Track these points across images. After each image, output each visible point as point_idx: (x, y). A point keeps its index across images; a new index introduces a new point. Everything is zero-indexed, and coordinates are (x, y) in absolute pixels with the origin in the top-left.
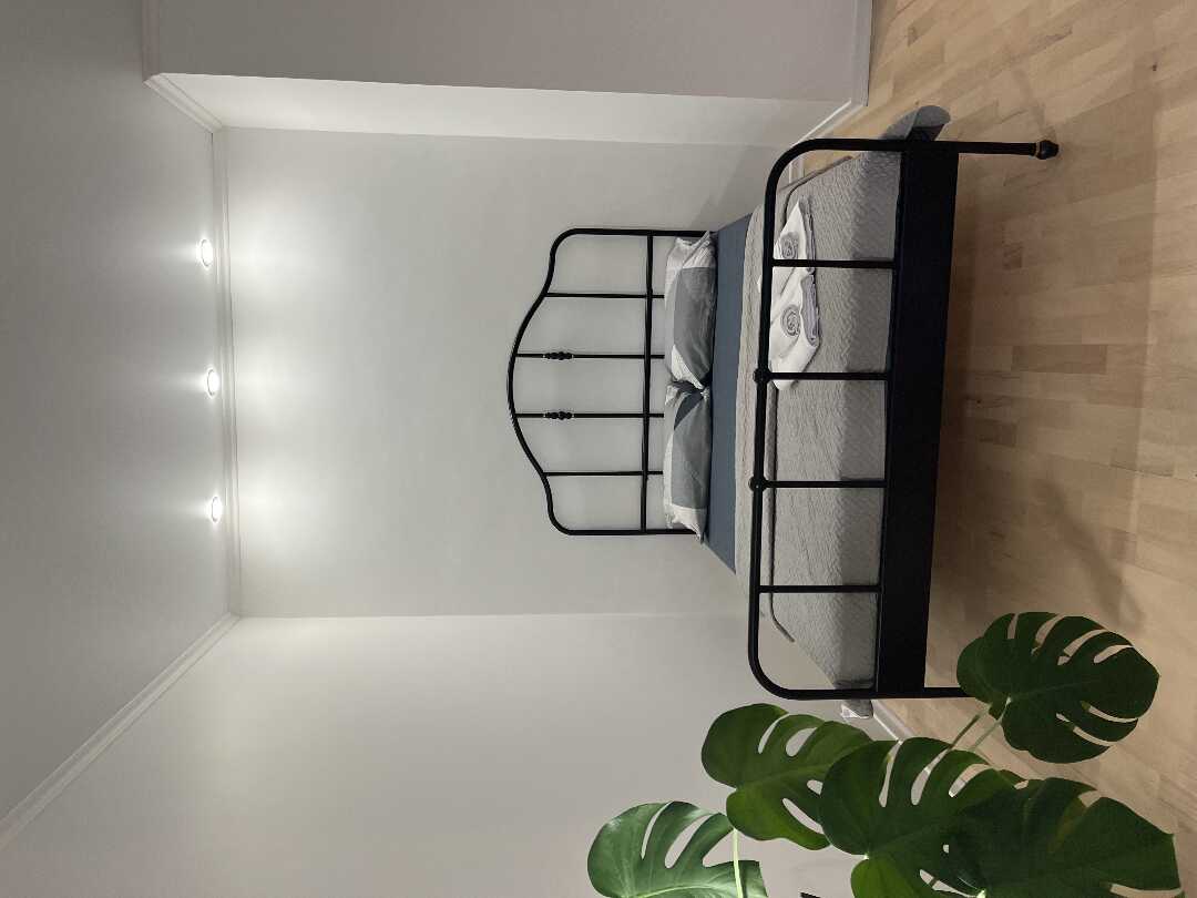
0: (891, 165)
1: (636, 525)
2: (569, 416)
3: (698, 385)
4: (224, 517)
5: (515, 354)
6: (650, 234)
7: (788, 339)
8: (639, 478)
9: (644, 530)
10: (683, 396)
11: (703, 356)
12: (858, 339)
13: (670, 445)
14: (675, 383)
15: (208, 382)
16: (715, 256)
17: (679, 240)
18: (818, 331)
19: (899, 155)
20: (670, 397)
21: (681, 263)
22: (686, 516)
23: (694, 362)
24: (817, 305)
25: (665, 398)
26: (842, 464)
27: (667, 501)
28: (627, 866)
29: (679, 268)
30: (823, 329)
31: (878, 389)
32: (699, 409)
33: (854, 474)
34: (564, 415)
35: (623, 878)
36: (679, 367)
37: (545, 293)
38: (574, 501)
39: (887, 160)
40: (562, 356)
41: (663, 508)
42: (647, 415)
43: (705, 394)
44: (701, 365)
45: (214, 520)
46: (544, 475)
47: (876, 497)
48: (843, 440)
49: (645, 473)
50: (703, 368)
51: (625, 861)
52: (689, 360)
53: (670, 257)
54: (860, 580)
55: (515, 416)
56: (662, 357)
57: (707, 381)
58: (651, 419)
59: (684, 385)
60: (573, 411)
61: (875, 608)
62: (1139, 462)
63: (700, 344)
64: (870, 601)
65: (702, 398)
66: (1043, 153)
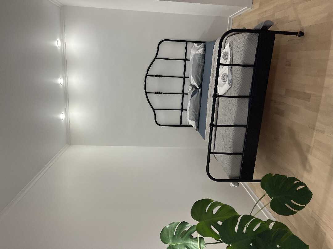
0: (256, 37)
1: (179, 124)
2: (161, 93)
3: (198, 87)
4: (65, 119)
5: (147, 75)
6: (187, 42)
7: (223, 83)
8: (180, 111)
9: (181, 125)
10: (194, 89)
11: (200, 79)
12: (242, 87)
14: (192, 85)
15: (60, 81)
16: (205, 50)
17: (195, 44)
18: (232, 82)
19: (258, 34)
20: (190, 89)
21: (195, 51)
22: (193, 123)
23: (197, 81)
24: (232, 74)
25: (188, 89)
26: (235, 120)
27: (188, 118)
28: (170, 236)
29: (194, 53)
30: (233, 81)
31: (247, 101)
32: (198, 94)
33: (238, 123)
35: (169, 239)
36: (193, 81)
37: (156, 58)
38: (162, 117)
39: (255, 35)
40: (160, 76)
42: (183, 94)
43: (200, 90)
44: (199, 82)
45: (63, 119)
46: (154, 110)
47: (244, 130)
48: (236, 114)
49: (182, 110)
50: (200, 83)
51: (170, 235)
53: (192, 49)
54: (238, 152)
55: (146, 93)
56: (188, 77)
57: (200, 86)
58: (184, 95)
59: (194, 86)
60: (163, 92)
61: (241, 159)
62: (316, 128)
63: (199, 76)
64: (240, 157)
65: (199, 91)
66: (299, 35)
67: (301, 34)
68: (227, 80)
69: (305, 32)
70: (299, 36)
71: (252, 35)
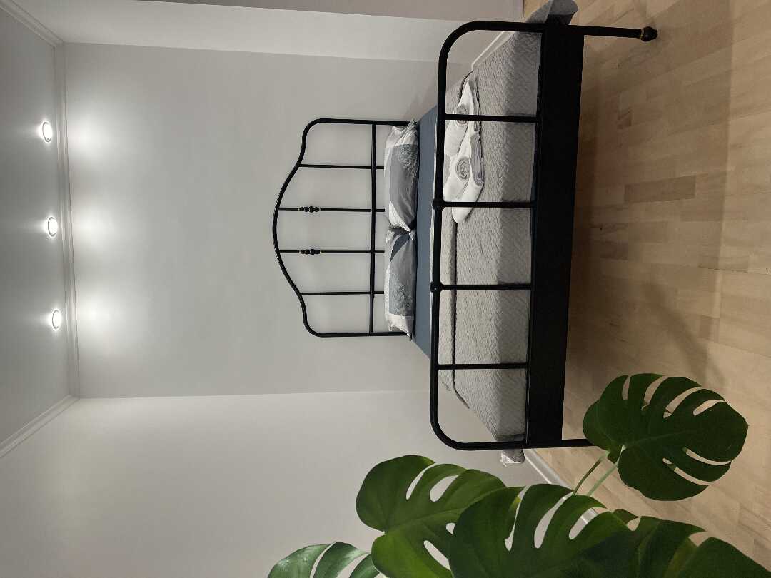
1: (367, 330)
2: (318, 252)
3: (407, 229)
4: (63, 326)
5: (278, 208)
6: (374, 124)
8: (368, 296)
9: (371, 333)
10: (398, 237)
11: (410, 209)
12: (510, 177)
13: (388, 272)
14: (392, 228)
16: (418, 136)
17: (394, 127)
18: (482, 175)
19: (540, 35)
20: (389, 238)
21: (395, 143)
22: (400, 322)
23: (404, 212)
24: (482, 155)
25: (385, 240)
26: (499, 272)
27: (387, 313)
29: (392, 146)
30: (487, 175)
31: (526, 215)
32: (408, 244)
33: (508, 280)
34: (314, 252)
36: (394, 217)
37: (299, 164)
38: (323, 313)
39: (531, 39)
40: (313, 209)
41: (384, 319)
42: (373, 252)
43: (412, 235)
44: (409, 215)
45: (55, 328)
46: (300, 295)
47: (524, 297)
48: (499, 253)
49: (372, 292)
52: (400, 211)
53: (388, 141)
54: (515, 360)
55: (279, 252)
56: (383, 210)
57: (413, 225)
58: (370, 249)
59: (398, 230)
60: (321, 248)
61: (525, 380)
62: (721, 263)
63: (408, 199)
64: (521, 375)
65: (410, 237)
66: (647, 36)
67: (650, 34)
68: (471, 174)
69: (657, 27)
70: (645, 39)
71: (525, 39)
